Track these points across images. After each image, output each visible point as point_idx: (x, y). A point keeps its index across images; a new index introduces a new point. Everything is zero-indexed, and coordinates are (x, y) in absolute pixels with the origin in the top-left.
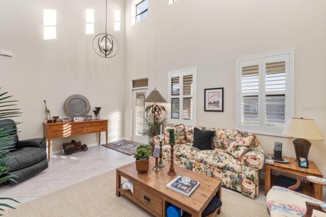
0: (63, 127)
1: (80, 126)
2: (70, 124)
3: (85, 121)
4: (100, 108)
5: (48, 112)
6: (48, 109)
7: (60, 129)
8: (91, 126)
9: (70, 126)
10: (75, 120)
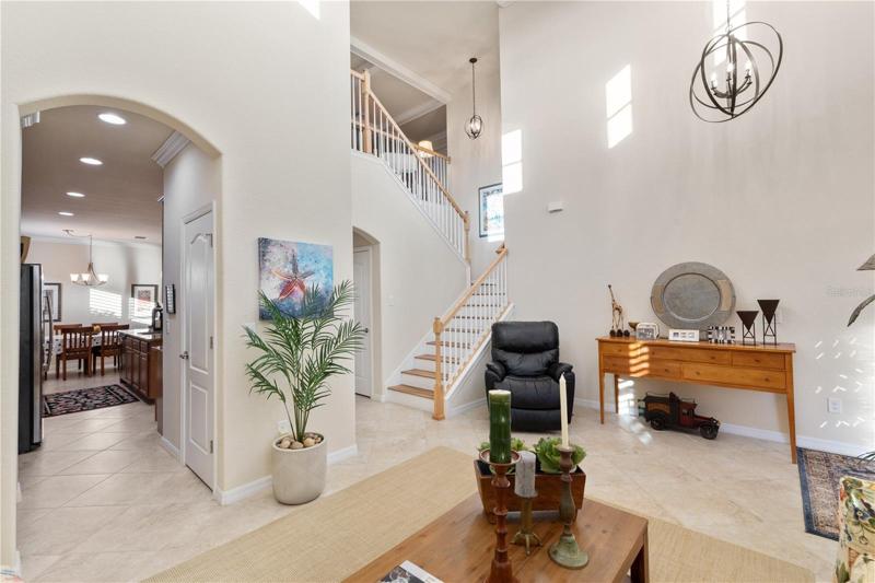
0: (629, 350)
1: (675, 356)
2: (645, 345)
3: (704, 344)
4: (778, 301)
5: (618, 309)
6: (619, 304)
7: (622, 353)
8: (713, 361)
9: (646, 350)
10: (671, 338)
